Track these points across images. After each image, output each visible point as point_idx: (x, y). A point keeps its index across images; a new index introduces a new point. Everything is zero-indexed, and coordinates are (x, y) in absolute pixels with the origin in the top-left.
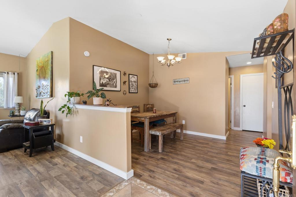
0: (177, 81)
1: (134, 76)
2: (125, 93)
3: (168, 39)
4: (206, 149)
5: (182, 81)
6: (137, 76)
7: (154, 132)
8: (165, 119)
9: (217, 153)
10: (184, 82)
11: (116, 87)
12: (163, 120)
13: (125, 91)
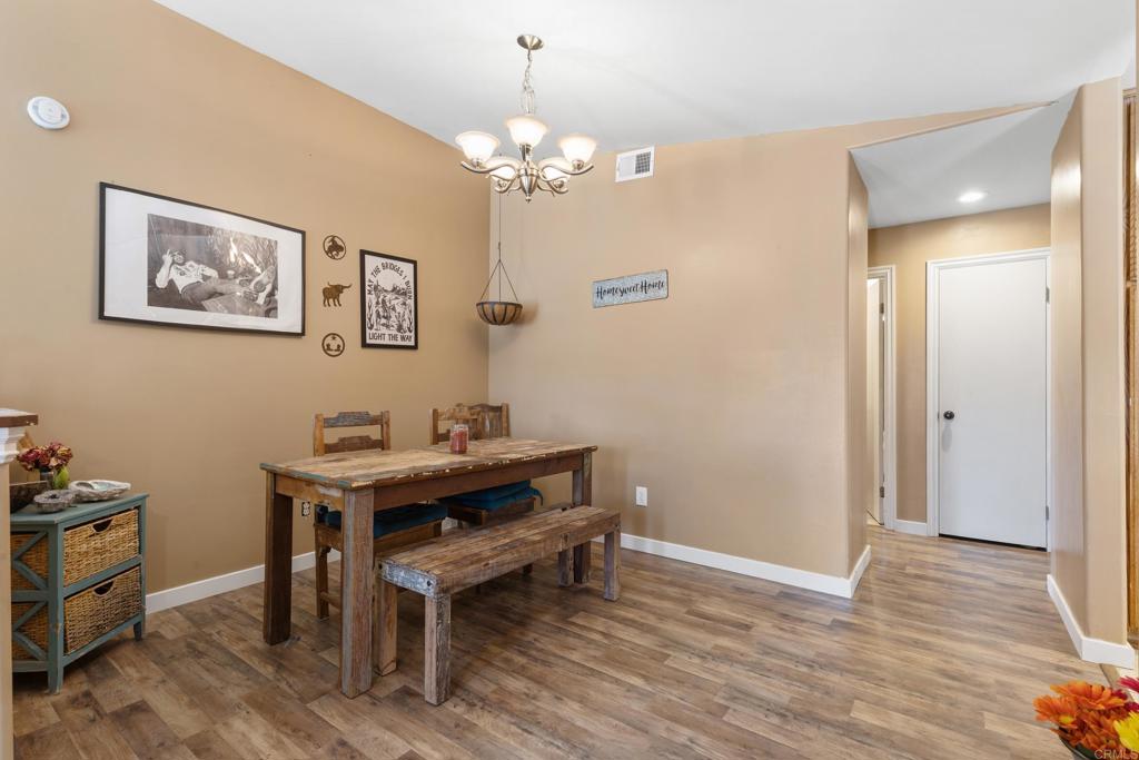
0: (612, 291)
1: (395, 262)
2: (334, 346)
3: (521, 41)
4: (724, 668)
5: (634, 289)
6: (414, 263)
7: (402, 574)
8: (536, 483)
9: (783, 713)
10: (641, 295)
11: (270, 310)
12: (523, 488)
13: (334, 336)
